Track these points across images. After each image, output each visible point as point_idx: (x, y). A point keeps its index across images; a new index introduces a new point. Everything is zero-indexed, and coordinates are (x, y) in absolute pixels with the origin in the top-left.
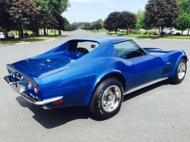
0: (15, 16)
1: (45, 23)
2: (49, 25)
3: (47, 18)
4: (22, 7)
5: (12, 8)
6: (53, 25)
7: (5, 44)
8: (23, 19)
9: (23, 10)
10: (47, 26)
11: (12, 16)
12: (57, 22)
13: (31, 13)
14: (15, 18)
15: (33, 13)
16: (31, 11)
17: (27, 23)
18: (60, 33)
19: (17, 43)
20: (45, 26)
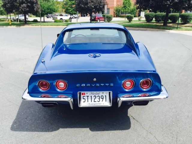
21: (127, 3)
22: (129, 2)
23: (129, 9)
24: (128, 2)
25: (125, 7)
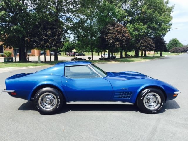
0: (109, 41)
1: (140, 46)
2: (144, 48)
3: (143, 41)
4: (116, 33)
5: (108, 35)
6: (148, 47)
7: (100, 63)
8: (115, 43)
9: (117, 36)
10: (142, 48)
11: (107, 41)
12: (153, 44)
13: (122, 38)
14: (109, 43)
15: (124, 38)
16: (123, 36)
17: (118, 47)
18: (161, 55)
19: (109, 62)
20: (141, 48)
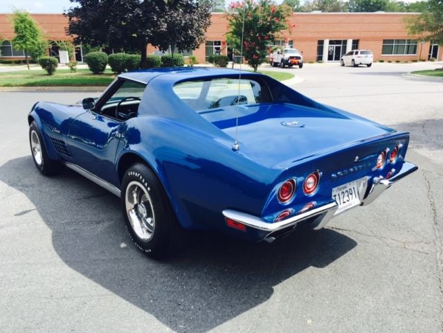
21: (25, 27)
22: (30, 26)
23: (33, 43)
24: (28, 26)
25: (22, 37)
